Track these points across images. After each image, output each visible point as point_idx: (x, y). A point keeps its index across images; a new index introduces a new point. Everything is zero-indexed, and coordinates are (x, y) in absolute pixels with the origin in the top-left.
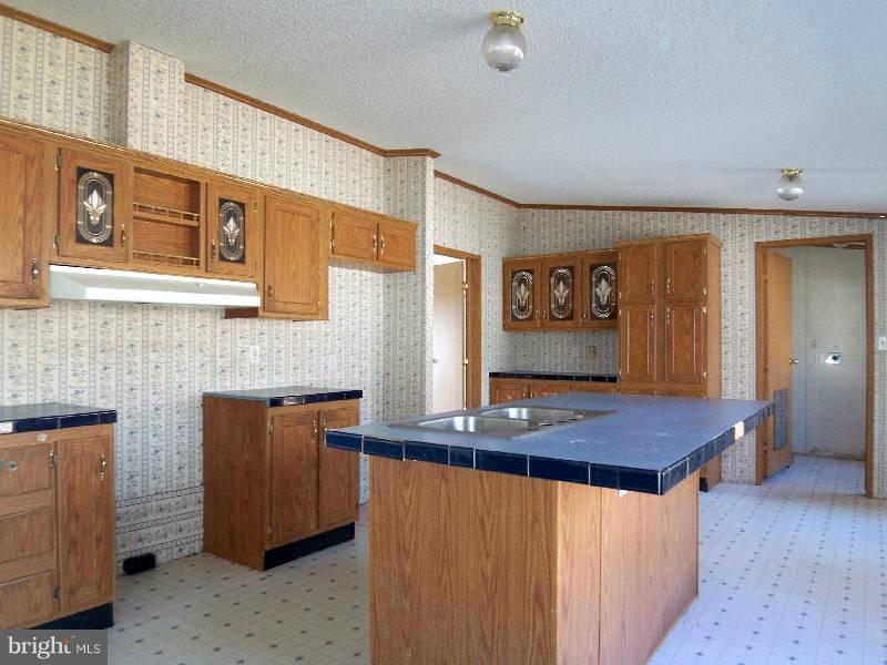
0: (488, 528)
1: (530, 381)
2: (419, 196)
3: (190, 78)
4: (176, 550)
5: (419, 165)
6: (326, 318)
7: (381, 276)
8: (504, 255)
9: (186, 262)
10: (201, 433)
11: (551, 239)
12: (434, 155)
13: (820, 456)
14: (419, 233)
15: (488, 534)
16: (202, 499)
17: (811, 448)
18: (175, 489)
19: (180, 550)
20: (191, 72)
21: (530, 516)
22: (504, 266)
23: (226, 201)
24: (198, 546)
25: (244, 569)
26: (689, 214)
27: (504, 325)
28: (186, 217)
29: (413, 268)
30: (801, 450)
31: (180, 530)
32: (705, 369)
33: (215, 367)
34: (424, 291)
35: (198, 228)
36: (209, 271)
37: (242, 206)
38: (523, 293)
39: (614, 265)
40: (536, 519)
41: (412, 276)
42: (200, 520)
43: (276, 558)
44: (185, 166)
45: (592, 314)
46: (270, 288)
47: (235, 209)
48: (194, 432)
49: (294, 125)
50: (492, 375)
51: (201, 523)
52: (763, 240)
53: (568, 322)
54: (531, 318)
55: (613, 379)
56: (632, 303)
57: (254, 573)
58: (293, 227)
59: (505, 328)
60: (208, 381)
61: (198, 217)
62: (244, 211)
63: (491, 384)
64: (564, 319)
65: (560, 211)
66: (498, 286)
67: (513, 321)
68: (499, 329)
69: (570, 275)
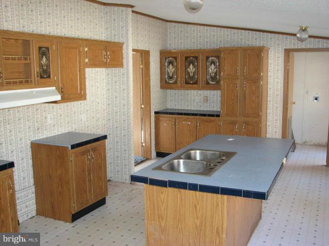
0: (198, 208)
1: (176, 116)
4: (25, 216)
5: (125, 13)
6: (85, 99)
8: (160, 48)
10: (31, 160)
12: (132, 7)
13: (307, 145)
15: (198, 211)
16: (34, 192)
17: (304, 141)
18: (22, 188)
19: (27, 216)
21: (215, 204)
22: (160, 55)
23: (41, 47)
24: (34, 213)
25: (62, 223)
26: (254, 32)
27: (161, 86)
28: (24, 59)
29: (122, 66)
30: (300, 142)
31: (27, 207)
32: (261, 111)
33: (35, 127)
34: (128, 78)
35: (30, 63)
36: (37, 85)
37: (48, 48)
39: (218, 57)
40: (217, 205)
42: (34, 201)
43: (76, 217)
45: (207, 81)
46: (62, 89)
47: (45, 51)
48: (28, 161)
50: (156, 113)
51: (35, 202)
52: (288, 47)
53: (195, 85)
54: (175, 83)
55: (218, 116)
56: (228, 78)
57: (68, 223)
58: (70, 56)
59: (162, 87)
60: (32, 135)
61: (30, 58)
62: (49, 50)
63: (155, 117)
64: (193, 84)
65: (189, 26)
66: (158, 65)
67: (166, 84)
68: (159, 88)
69: (196, 61)
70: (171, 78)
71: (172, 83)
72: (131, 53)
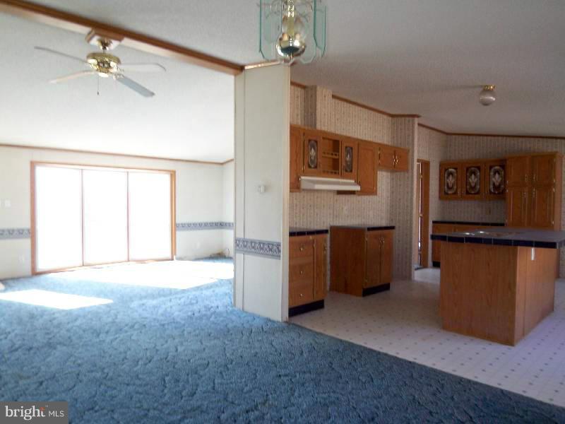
2: (411, 137)
3: (334, 97)
5: (411, 122)
6: (376, 194)
7: (389, 174)
8: (440, 160)
9: (332, 173)
11: (466, 152)
12: (418, 116)
14: (410, 154)
20: (334, 94)
22: (440, 166)
23: (347, 147)
26: (545, 140)
27: (439, 196)
28: (332, 154)
29: (407, 171)
32: (553, 220)
34: (412, 181)
36: (342, 177)
37: (351, 148)
38: (451, 180)
39: (503, 167)
41: (406, 175)
43: (368, 292)
44: (332, 134)
45: (490, 191)
47: (350, 150)
49: (359, 108)
50: (434, 222)
53: (477, 196)
54: (455, 193)
55: (502, 225)
56: (514, 186)
59: (440, 198)
61: (338, 155)
63: (433, 227)
64: (475, 194)
65: (471, 137)
66: (437, 177)
67: (444, 194)
68: (437, 199)
69: (478, 171)
70: (449, 188)
71: (450, 194)
72: (416, 164)
